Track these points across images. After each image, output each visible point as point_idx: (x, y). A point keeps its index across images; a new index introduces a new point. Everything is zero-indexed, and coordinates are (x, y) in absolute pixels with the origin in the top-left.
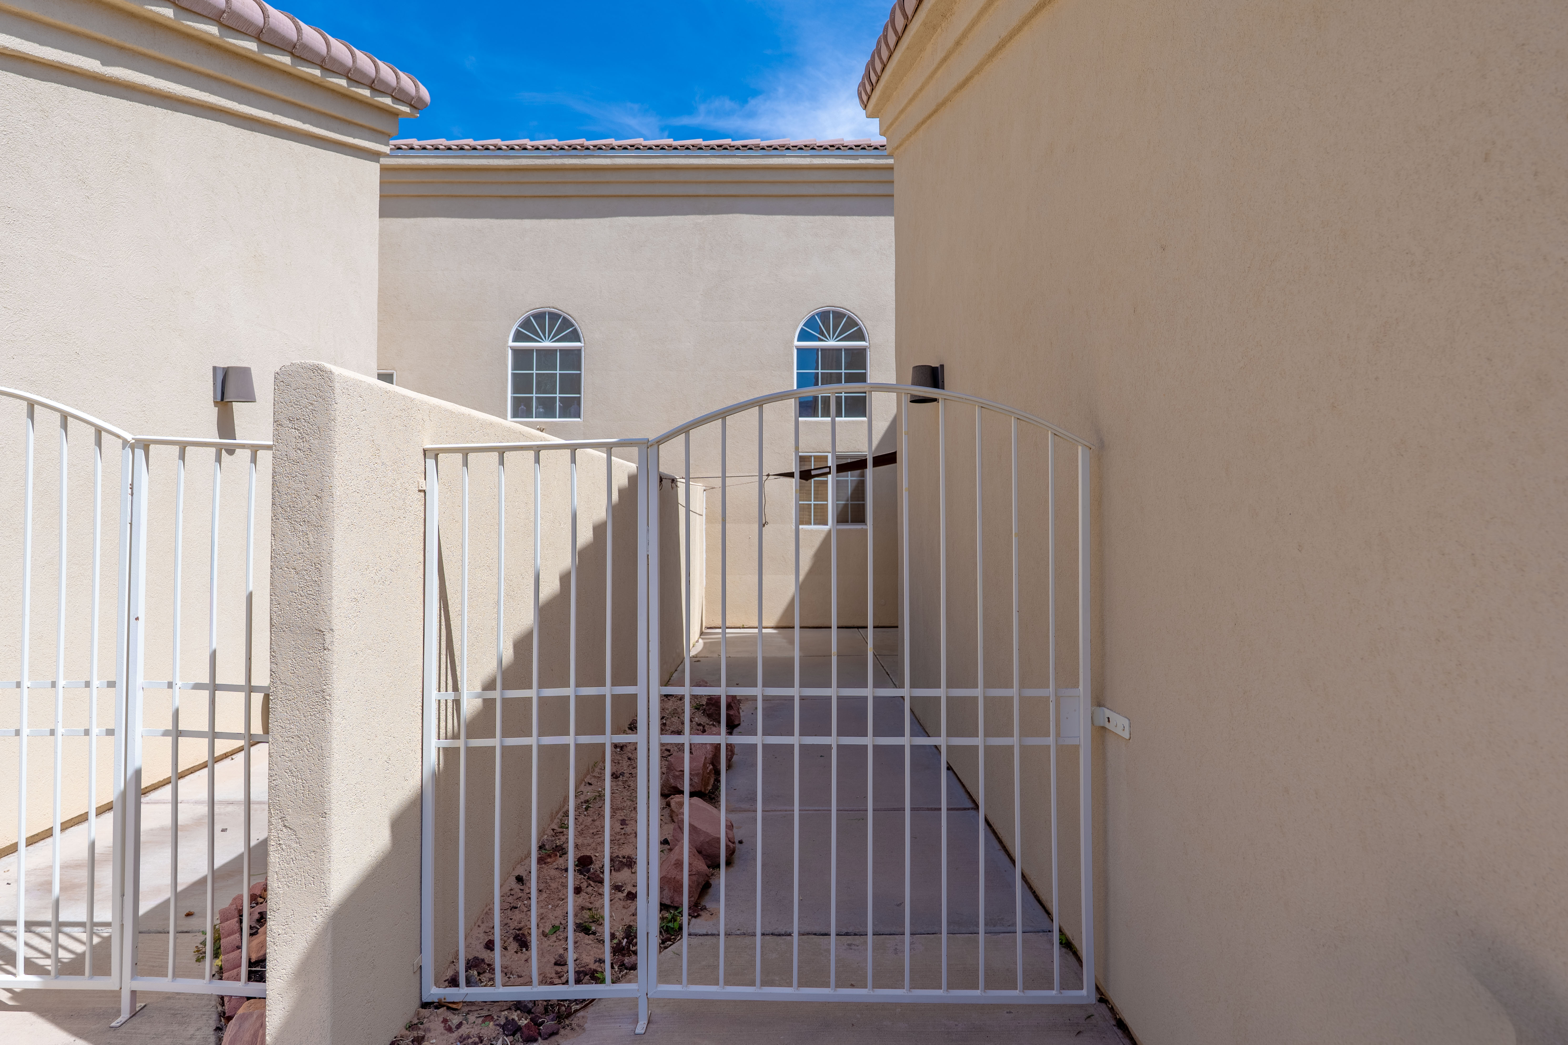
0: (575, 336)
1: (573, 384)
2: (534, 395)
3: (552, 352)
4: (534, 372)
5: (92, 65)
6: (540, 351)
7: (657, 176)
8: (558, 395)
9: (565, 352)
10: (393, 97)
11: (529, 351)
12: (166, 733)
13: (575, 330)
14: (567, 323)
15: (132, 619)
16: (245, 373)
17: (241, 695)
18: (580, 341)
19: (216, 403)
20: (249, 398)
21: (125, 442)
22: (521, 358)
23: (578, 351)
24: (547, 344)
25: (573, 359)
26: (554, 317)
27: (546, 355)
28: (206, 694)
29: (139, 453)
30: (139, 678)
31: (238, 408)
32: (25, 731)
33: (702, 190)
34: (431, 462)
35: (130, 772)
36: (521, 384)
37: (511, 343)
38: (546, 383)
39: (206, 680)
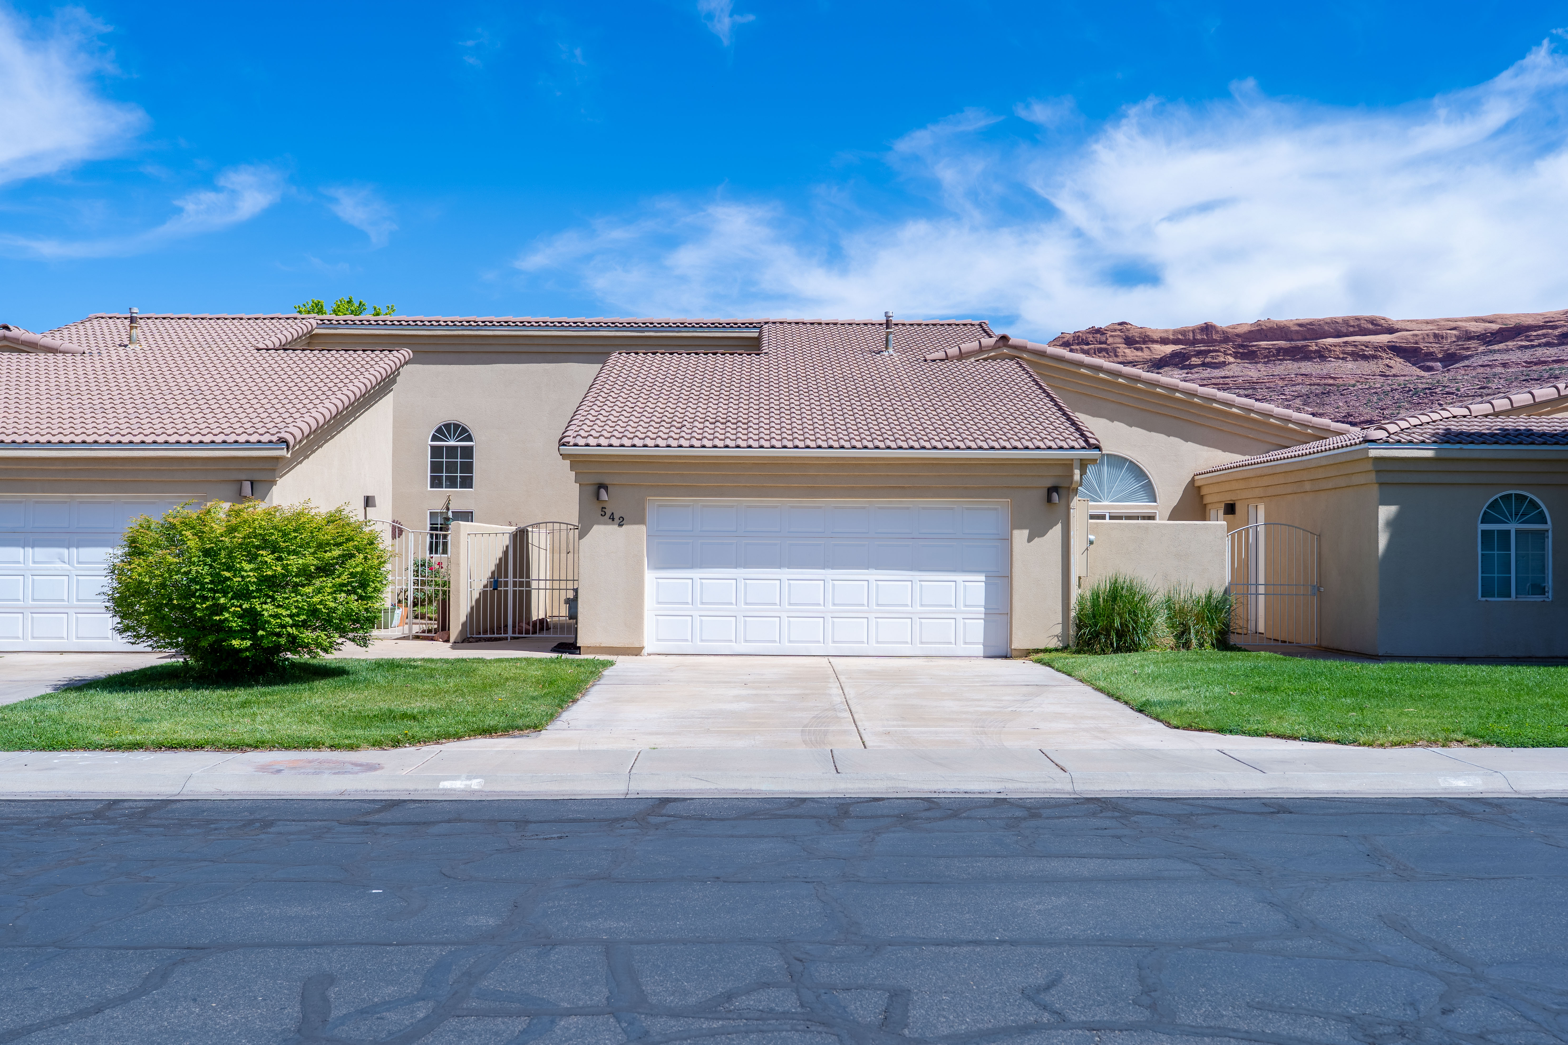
0: (469, 438)
1: (468, 467)
2: (444, 474)
3: (455, 448)
4: (444, 460)
6: (447, 447)
7: (521, 341)
8: (459, 475)
9: (463, 448)
11: (441, 447)
13: (470, 434)
14: (464, 430)
18: (472, 441)
22: (436, 452)
23: (471, 448)
24: (452, 443)
25: (468, 452)
26: (457, 426)
27: (452, 450)
33: (548, 349)
36: (436, 467)
37: (430, 443)
38: (451, 467)
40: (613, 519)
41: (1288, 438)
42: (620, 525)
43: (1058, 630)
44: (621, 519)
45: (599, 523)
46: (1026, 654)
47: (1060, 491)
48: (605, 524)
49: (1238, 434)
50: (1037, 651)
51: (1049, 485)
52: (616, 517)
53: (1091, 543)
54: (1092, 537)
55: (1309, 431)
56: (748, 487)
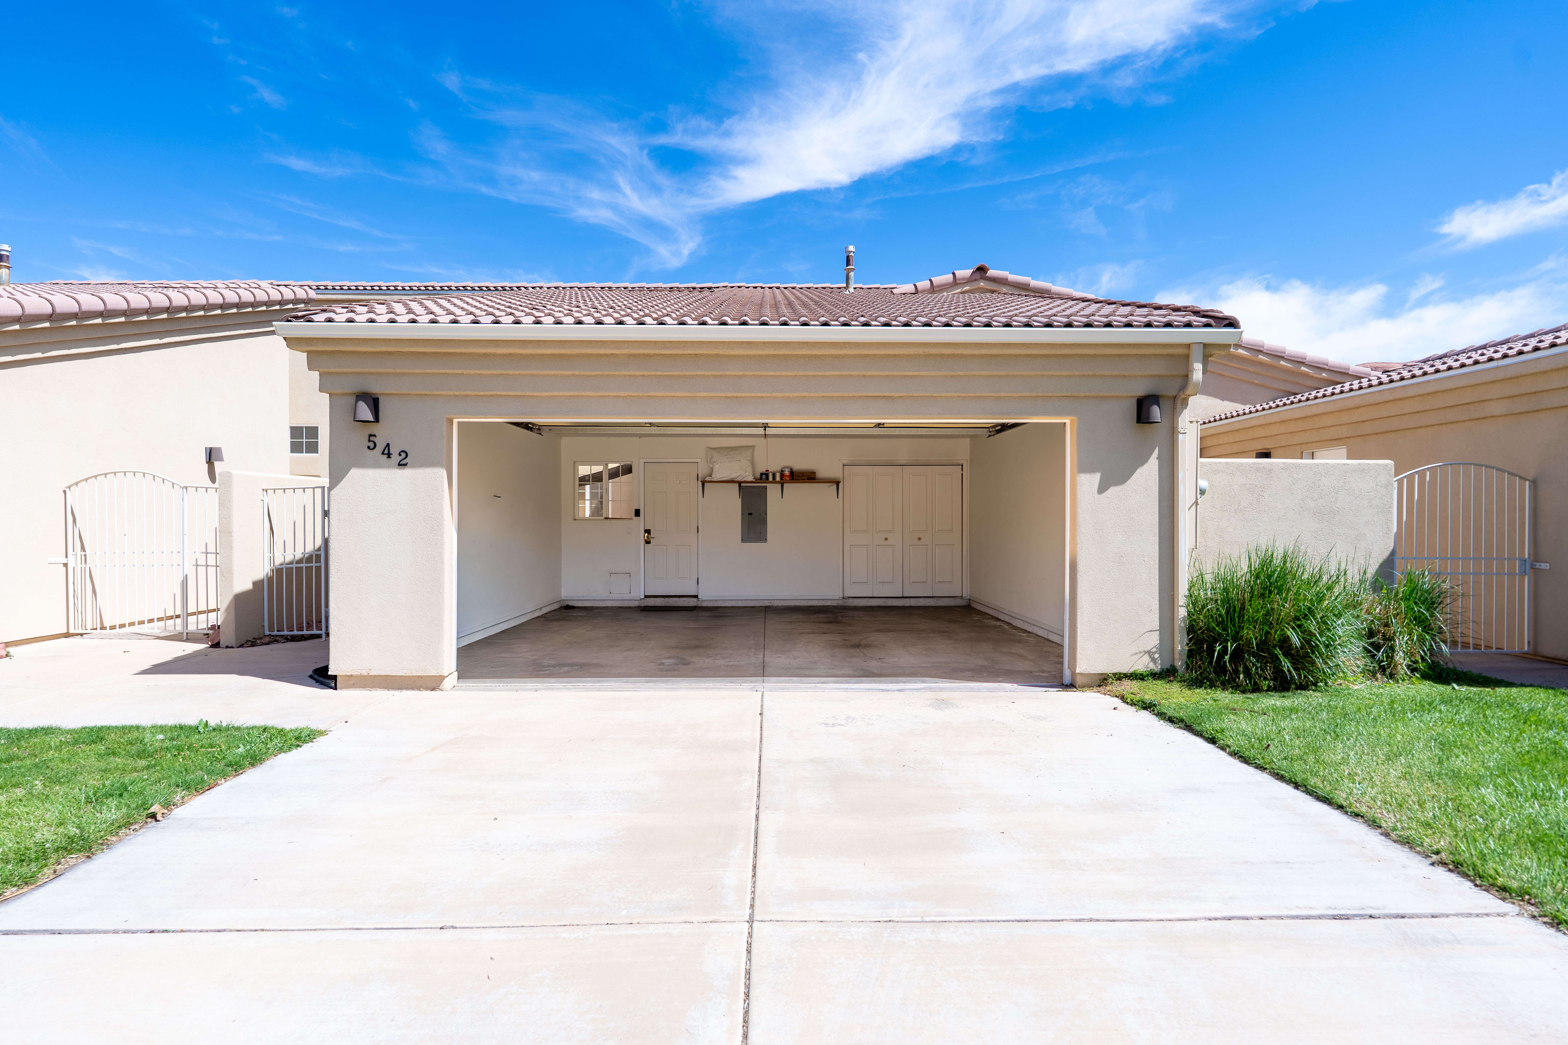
5: (157, 341)
10: (293, 303)
12: (194, 565)
15: (184, 534)
16: (219, 450)
17: (215, 555)
19: (207, 463)
20: (221, 459)
21: (181, 487)
28: (205, 555)
29: (185, 490)
30: (186, 551)
31: (217, 464)
32: (155, 565)
34: (265, 492)
35: (185, 575)
39: (205, 551)
40: (389, 455)
41: (1298, 384)
42: (402, 465)
43: (1153, 641)
44: (403, 455)
45: (363, 465)
46: (1102, 682)
47: (1161, 401)
48: (377, 465)
49: (1241, 380)
50: (1120, 677)
51: (1141, 393)
52: (394, 451)
53: (1203, 492)
54: (1203, 484)
55: (1324, 374)
56: (623, 397)
